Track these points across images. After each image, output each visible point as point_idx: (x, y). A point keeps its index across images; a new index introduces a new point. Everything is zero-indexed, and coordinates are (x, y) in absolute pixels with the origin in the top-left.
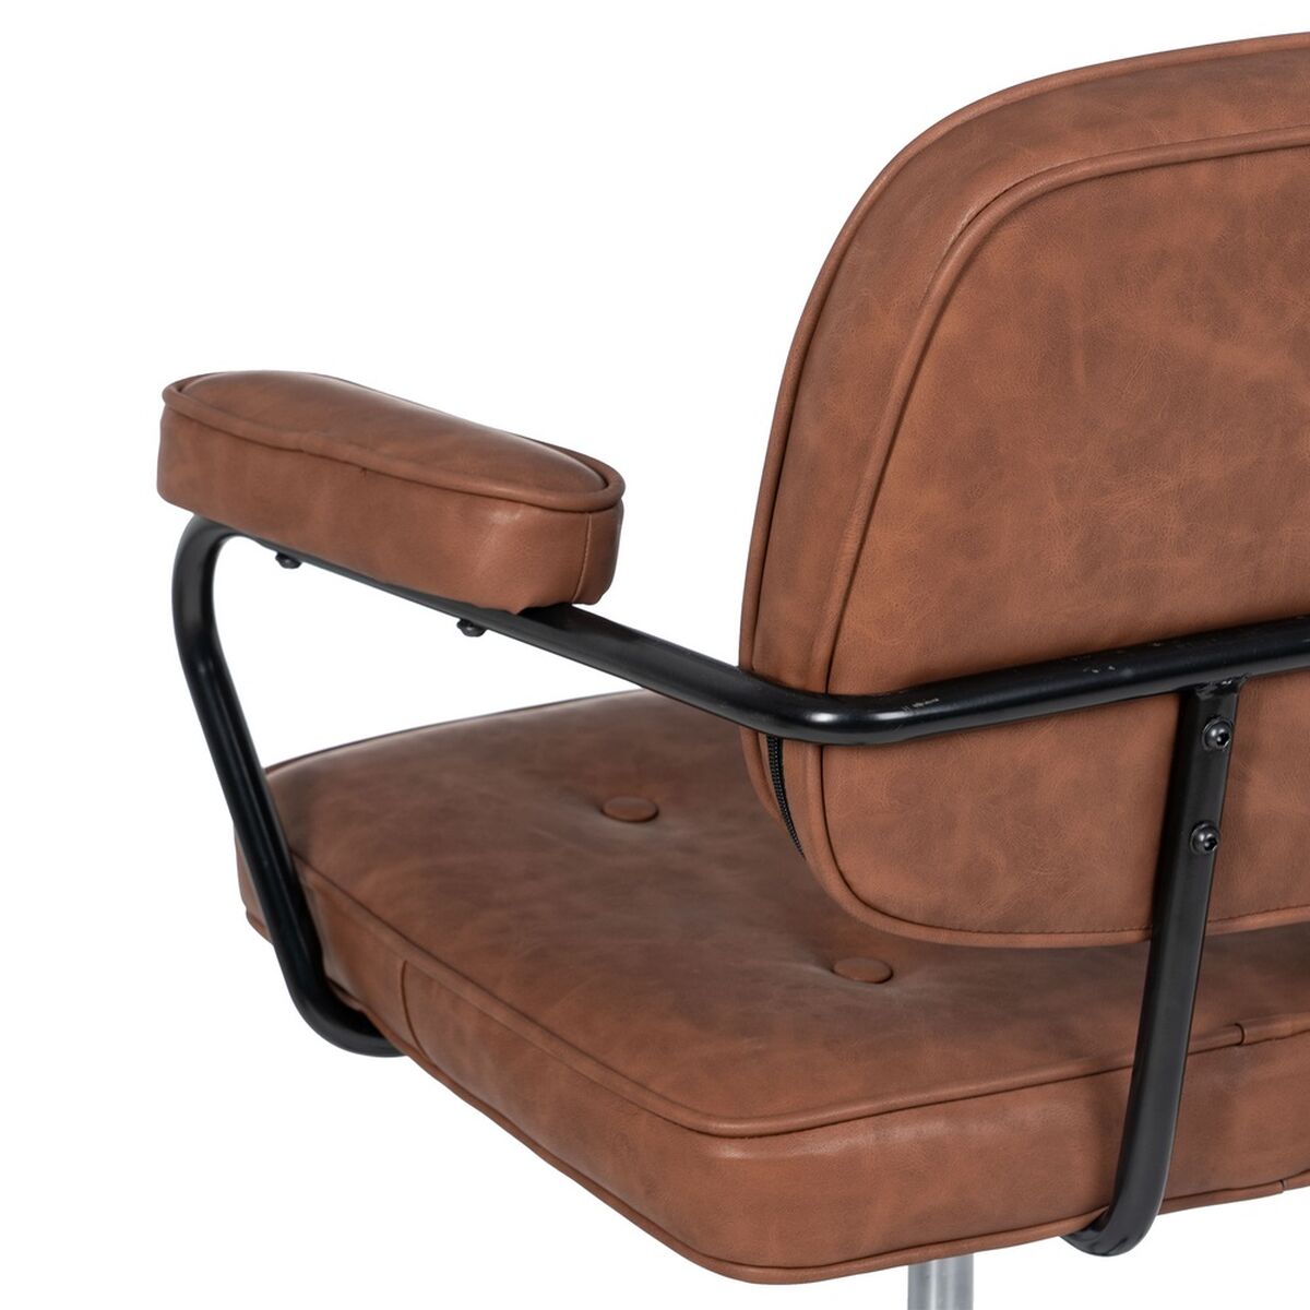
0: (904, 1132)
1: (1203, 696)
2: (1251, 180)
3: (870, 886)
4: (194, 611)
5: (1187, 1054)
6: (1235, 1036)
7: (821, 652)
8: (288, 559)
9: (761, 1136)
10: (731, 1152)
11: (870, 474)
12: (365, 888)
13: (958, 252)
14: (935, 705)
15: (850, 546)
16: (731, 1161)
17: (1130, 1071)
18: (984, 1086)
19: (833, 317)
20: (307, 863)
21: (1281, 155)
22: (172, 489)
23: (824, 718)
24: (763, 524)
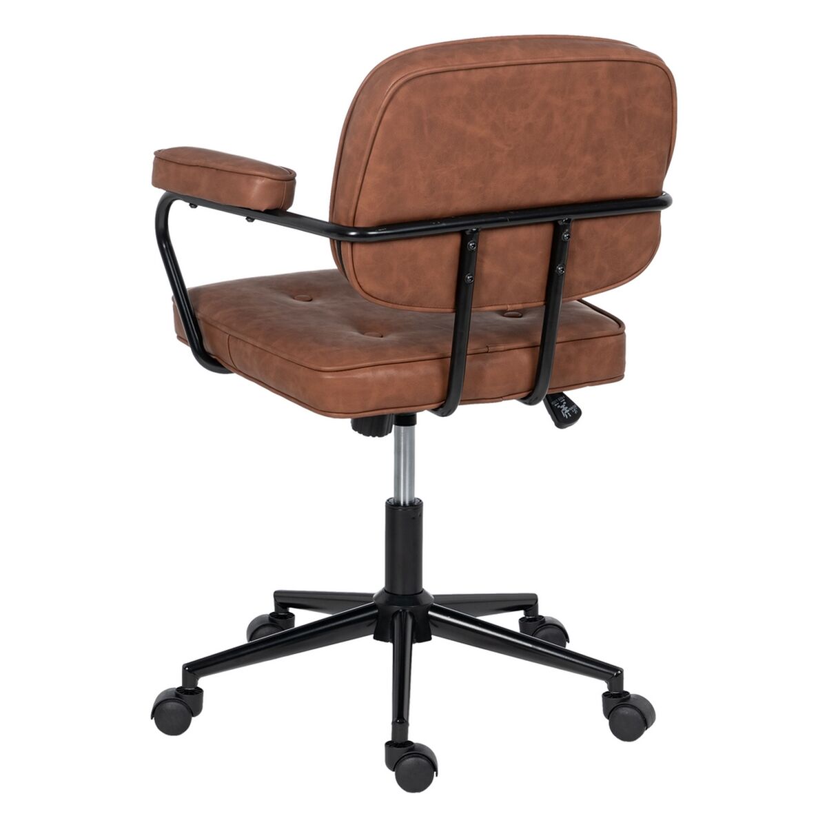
0: (381, 373)
1: (468, 233)
2: (477, 76)
3: (368, 287)
4: (162, 225)
5: (467, 355)
6: (486, 350)
7: (352, 214)
8: (193, 205)
9: (337, 371)
10: (328, 376)
11: (365, 160)
12: (217, 316)
13: (389, 94)
14: (385, 230)
15: (359, 181)
16: (327, 379)
17: (450, 359)
18: (406, 360)
19: (355, 115)
20: (198, 311)
21: (485, 69)
22: (157, 183)
23: (353, 233)
24: (335, 179)
